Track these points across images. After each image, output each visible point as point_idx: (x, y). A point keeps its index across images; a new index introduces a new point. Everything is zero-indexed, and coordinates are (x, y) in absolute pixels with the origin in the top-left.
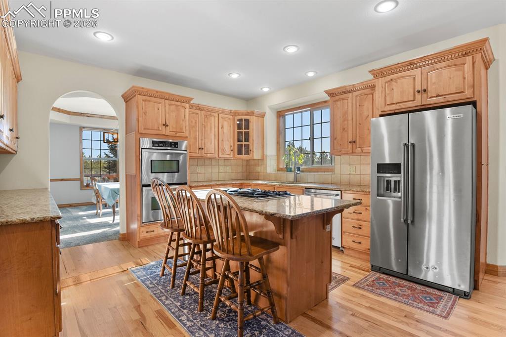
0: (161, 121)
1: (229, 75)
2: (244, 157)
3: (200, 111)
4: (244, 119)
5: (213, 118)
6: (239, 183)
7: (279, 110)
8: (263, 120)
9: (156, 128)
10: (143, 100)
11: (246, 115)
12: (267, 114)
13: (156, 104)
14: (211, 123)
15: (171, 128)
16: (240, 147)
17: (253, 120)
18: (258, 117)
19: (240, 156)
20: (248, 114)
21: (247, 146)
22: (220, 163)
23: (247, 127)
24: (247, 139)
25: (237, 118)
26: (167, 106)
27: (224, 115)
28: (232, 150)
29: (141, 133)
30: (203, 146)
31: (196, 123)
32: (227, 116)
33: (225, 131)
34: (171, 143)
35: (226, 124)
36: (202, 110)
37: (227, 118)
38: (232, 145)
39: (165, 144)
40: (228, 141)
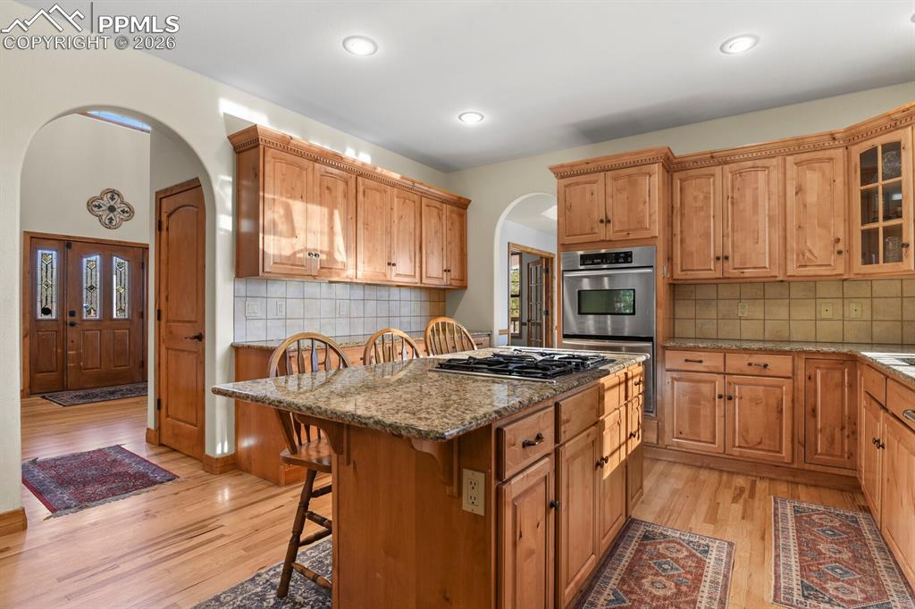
0: (598, 215)
2: (883, 268)
3: (719, 168)
4: (884, 146)
5: (761, 176)
9: (588, 229)
10: (566, 186)
11: (888, 132)
13: (587, 185)
14: (756, 189)
15: (618, 224)
16: (869, 236)
19: (869, 269)
20: (895, 124)
21: (894, 232)
23: (894, 170)
24: (894, 211)
25: (857, 151)
26: (609, 182)
27: (805, 156)
28: (840, 252)
29: (563, 245)
30: (729, 252)
31: (707, 198)
32: (820, 154)
33: (812, 198)
34: (617, 254)
35: (813, 179)
36: (726, 163)
37: (820, 160)
38: (841, 236)
39: (604, 258)
40: (824, 225)
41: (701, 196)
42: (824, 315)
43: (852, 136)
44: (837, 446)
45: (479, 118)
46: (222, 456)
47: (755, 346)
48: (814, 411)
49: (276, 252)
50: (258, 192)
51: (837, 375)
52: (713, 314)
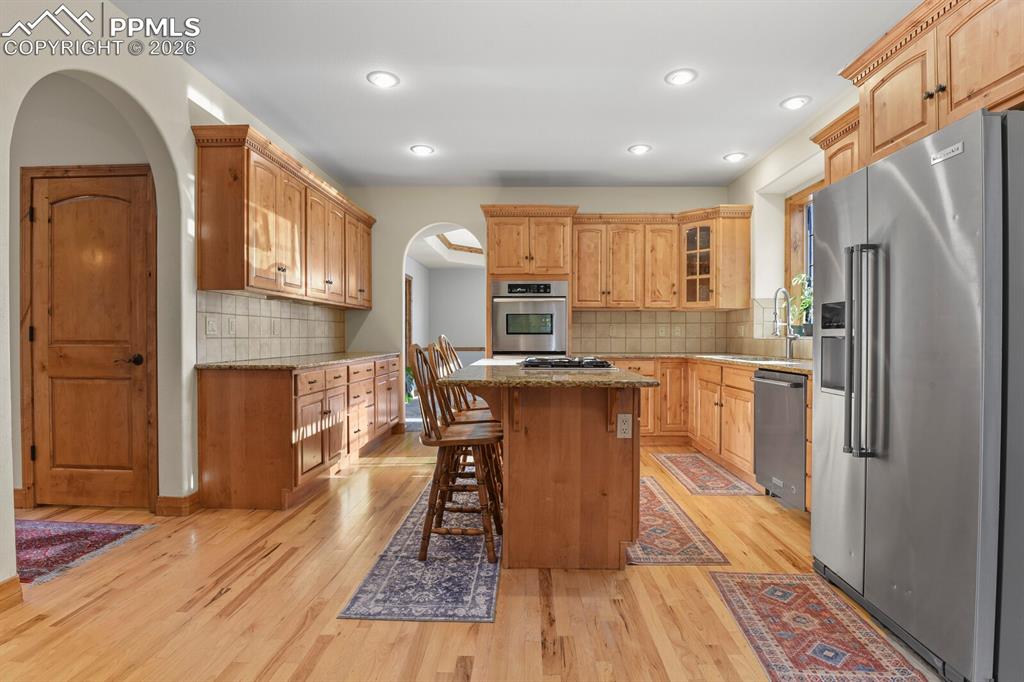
0: (523, 252)
1: (629, 150)
2: (699, 304)
3: (604, 226)
4: (701, 228)
5: (631, 236)
6: (677, 358)
7: (788, 196)
8: (749, 222)
9: (514, 263)
10: (496, 224)
11: (703, 219)
12: (755, 207)
13: (514, 226)
14: (628, 245)
15: (539, 261)
16: (691, 284)
17: (719, 227)
18: (734, 218)
19: (691, 305)
20: (707, 216)
21: (705, 282)
22: (659, 319)
23: (706, 244)
24: (705, 269)
25: (686, 228)
26: (533, 226)
27: (657, 226)
28: (675, 293)
29: (492, 274)
30: (610, 288)
31: (596, 247)
32: (664, 226)
33: (660, 256)
34: (539, 286)
35: (661, 243)
36: (609, 223)
37: (664, 231)
38: (675, 282)
39: (527, 288)
40: (666, 275)
41: (593, 246)
42: (661, 334)
43: (682, 219)
44: (678, 418)
45: (430, 150)
46: (190, 494)
47: (632, 355)
48: (666, 396)
49: (259, 267)
50: (242, 199)
51: (678, 372)
52: (593, 335)
